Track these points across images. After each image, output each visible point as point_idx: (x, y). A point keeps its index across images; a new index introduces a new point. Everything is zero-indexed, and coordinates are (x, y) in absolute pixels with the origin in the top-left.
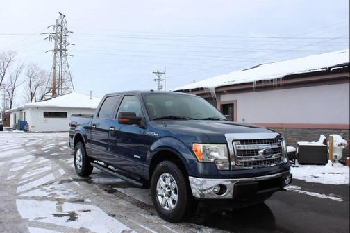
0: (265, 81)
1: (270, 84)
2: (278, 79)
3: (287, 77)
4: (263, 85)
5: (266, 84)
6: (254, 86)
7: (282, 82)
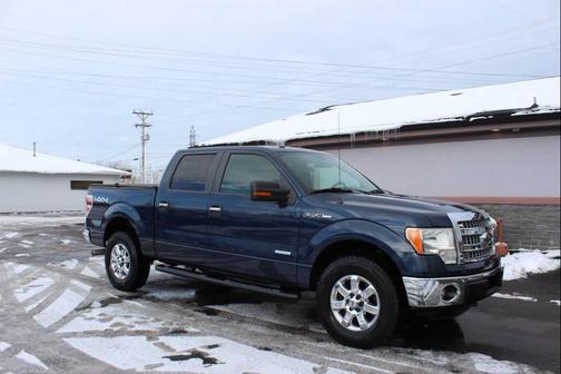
0: (369, 133)
1: (377, 137)
2: (391, 131)
3: (404, 129)
4: (366, 138)
5: (371, 138)
6: (352, 139)
7: (396, 136)
